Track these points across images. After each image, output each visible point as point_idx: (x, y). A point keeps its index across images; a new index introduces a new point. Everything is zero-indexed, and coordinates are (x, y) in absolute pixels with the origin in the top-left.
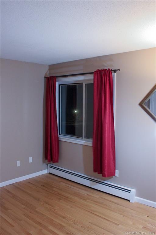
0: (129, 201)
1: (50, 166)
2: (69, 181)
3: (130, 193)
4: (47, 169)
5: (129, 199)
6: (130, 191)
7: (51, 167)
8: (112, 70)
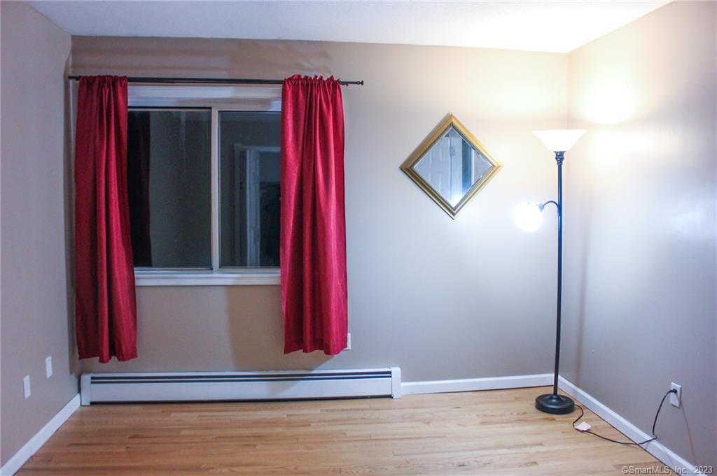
0: (390, 397)
1: (92, 378)
2: (184, 405)
3: (391, 377)
4: (79, 391)
5: (389, 393)
6: (390, 373)
7: (95, 380)
8: (338, 81)
